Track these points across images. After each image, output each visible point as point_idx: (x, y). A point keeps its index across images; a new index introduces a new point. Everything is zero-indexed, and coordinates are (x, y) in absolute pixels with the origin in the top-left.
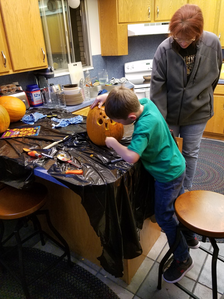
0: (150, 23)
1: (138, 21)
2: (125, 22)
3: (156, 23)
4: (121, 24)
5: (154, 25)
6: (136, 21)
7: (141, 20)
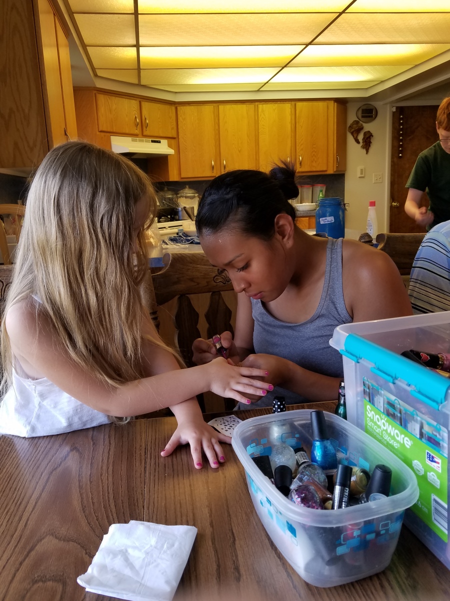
0: (138, 138)
1: (124, 132)
2: (109, 130)
3: (144, 139)
4: (103, 134)
5: (142, 141)
6: (121, 132)
7: (127, 132)
